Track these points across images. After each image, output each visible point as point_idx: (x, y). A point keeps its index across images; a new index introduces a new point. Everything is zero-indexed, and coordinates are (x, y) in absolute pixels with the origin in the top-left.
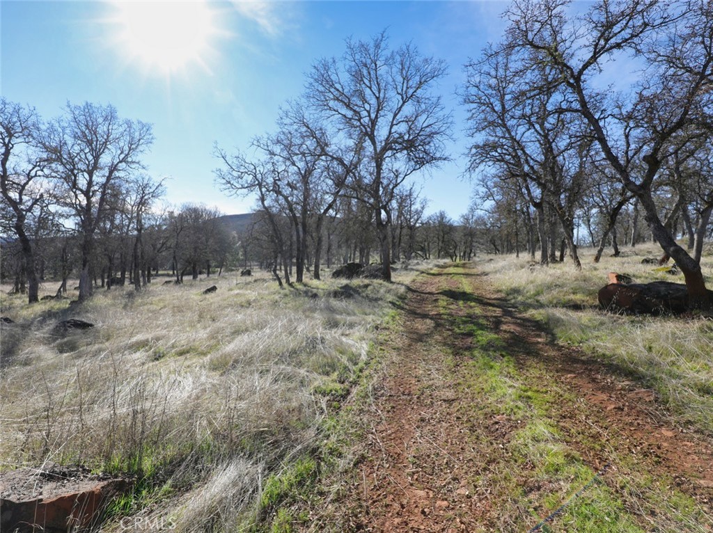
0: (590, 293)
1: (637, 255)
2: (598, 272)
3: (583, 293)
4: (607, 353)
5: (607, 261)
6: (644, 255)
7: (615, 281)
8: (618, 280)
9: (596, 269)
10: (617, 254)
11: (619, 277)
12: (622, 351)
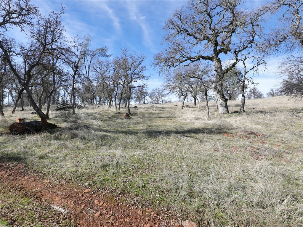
0: (6, 128)
1: (31, 110)
2: (12, 118)
3: (3, 128)
4: (9, 153)
5: (18, 113)
6: (33, 111)
7: (18, 121)
8: (19, 121)
9: (12, 117)
10: (23, 110)
11: (20, 120)
12: (15, 151)
